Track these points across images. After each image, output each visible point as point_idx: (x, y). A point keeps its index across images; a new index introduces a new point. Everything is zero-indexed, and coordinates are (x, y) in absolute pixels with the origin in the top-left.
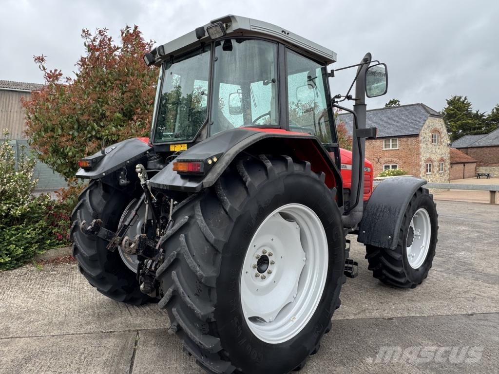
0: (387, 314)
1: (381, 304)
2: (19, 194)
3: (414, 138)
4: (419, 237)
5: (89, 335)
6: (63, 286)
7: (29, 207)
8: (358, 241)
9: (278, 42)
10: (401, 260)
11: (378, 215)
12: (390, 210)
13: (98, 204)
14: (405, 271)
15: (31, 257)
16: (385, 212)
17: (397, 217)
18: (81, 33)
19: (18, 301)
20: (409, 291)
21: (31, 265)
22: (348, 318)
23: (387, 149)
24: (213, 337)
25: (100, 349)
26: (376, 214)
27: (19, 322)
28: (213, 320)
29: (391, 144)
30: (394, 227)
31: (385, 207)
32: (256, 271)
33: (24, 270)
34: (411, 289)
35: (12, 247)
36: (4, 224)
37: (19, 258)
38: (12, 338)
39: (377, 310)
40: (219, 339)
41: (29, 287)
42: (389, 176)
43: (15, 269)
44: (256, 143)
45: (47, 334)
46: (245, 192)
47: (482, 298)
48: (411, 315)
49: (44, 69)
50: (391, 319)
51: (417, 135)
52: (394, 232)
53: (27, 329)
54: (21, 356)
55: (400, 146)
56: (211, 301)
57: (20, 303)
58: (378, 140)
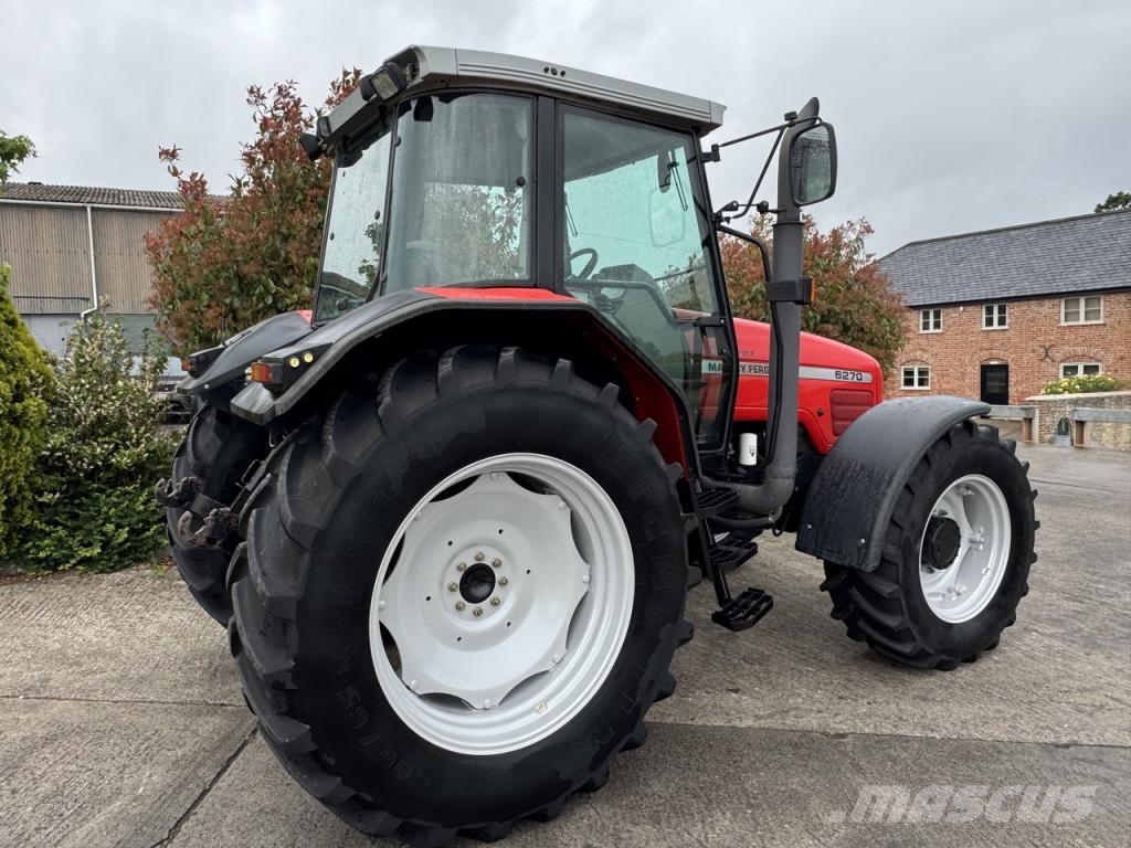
0: (836, 725)
1: (838, 701)
2: (130, 424)
4: (981, 547)
5: (180, 706)
6: (183, 609)
7: (147, 451)
8: (798, 547)
9: (537, 95)
10: (899, 599)
11: (842, 486)
12: (870, 476)
13: (207, 447)
14: (911, 626)
15: (149, 550)
16: (859, 481)
17: (884, 494)
18: (247, 96)
19: (90, 633)
20: (931, 675)
21: (148, 565)
22: (737, 723)
23: (1071, 323)
24: (296, 721)
25: (182, 735)
26: (838, 485)
27: (70, 671)
28: (290, 686)
29: (1082, 309)
30: (875, 517)
31: (862, 467)
32: (458, 597)
33: (131, 574)
34: (939, 673)
35: (110, 527)
36: (103, 484)
37: (125, 550)
38: (46, 698)
39: (819, 712)
40: (308, 727)
41: (122, 608)
42: (1070, 392)
43: (115, 571)
44: (406, 321)
45: (107, 698)
46: (378, 427)
47: (1122, 710)
48: (900, 732)
49: (175, 173)
50: (843, 736)
52: (872, 528)
53: (78, 685)
54: (41, 732)
55: (1110, 314)
56: (287, 647)
57: (91, 636)
58: (1047, 302)
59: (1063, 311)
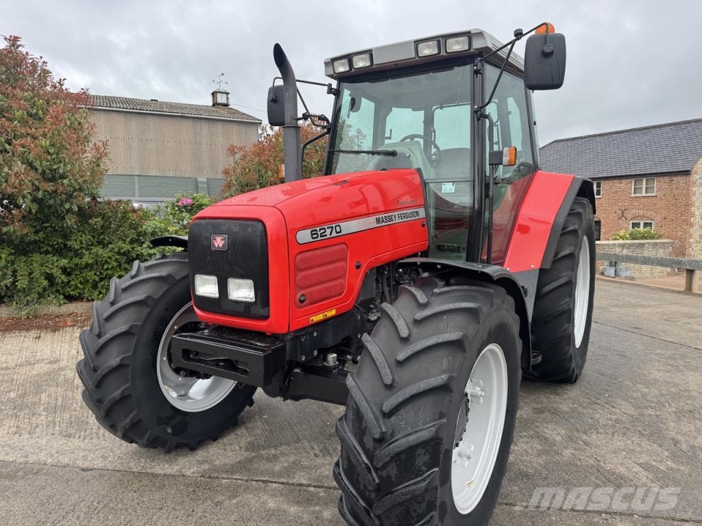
3: (683, 178)
23: (637, 195)
29: (644, 186)
42: (623, 239)
51: (687, 173)
55: (659, 189)
58: (624, 181)
59: (633, 187)
